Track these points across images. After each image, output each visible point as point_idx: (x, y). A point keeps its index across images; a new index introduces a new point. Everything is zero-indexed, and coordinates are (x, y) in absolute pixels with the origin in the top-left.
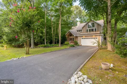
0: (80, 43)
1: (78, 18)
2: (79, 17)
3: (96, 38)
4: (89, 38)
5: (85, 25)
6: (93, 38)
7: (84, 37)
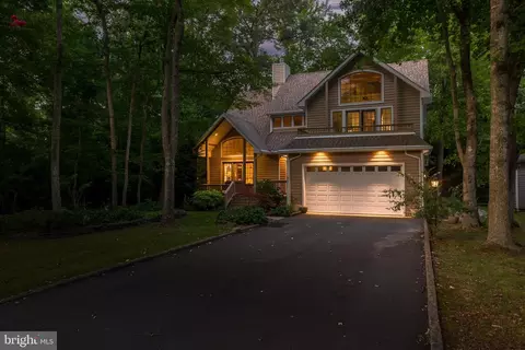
0: (298, 197)
1: (269, 37)
2: (276, 35)
3: (396, 169)
4: (352, 169)
5: (324, 87)
6: (376, 169)
7: (321, 159)
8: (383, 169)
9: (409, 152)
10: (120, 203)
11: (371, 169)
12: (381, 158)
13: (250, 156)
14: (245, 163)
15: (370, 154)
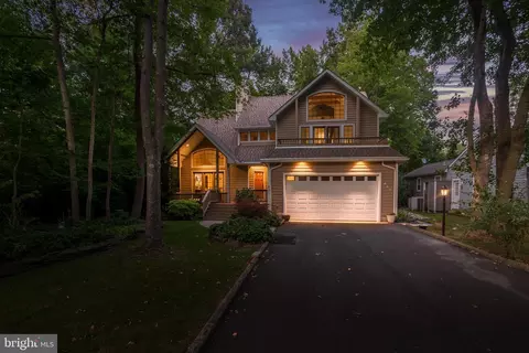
3: (372, 178)
4: (331, 178)
5: (294, 103)
6: (354, 179)
7: (302, 168)
8: (360, 178)
9: (386, 163)
10: (82, 213)
11: (349, 178)
12: (360, 168)
13: (223, 166)
14: (218, 172)
15: (350, 164)
